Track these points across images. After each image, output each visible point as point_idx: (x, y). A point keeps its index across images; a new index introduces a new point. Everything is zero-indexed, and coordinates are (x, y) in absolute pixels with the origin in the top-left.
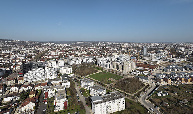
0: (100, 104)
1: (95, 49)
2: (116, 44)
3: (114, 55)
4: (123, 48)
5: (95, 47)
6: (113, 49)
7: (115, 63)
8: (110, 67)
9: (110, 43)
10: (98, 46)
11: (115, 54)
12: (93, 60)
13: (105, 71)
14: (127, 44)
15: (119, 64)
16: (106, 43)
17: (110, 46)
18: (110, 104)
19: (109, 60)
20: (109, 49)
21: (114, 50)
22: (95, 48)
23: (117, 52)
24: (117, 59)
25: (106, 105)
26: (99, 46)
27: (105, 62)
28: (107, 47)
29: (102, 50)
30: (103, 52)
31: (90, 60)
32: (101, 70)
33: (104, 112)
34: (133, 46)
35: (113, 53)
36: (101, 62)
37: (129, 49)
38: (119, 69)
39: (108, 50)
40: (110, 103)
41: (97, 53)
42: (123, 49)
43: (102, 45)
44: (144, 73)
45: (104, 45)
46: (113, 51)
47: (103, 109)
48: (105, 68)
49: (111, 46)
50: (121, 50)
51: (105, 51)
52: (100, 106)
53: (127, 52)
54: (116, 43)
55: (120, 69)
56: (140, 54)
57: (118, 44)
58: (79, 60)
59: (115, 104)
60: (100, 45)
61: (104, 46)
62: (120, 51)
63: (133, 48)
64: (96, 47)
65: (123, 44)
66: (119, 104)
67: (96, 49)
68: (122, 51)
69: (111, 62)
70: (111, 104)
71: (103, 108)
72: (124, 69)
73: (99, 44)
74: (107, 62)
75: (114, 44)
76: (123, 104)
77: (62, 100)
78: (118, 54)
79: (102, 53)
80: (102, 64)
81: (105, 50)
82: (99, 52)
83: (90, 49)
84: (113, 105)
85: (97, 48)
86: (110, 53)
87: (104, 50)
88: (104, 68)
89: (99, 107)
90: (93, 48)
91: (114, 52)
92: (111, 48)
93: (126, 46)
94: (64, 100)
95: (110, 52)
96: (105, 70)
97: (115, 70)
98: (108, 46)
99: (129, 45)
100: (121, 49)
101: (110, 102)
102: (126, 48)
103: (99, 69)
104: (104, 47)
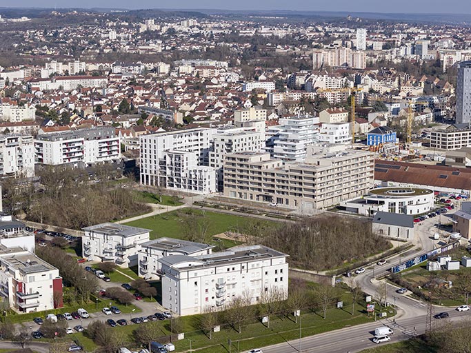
0: (195, 272)
1: (86, 83)
2: (265, 40)
3: (248, 123)
4: (324, 70)
5: (78, 66)
6: (235, 78)
7: (254, 160)
8: (220, 188)
9: (210, 28)
10: (100, 58)
11: (252, 113)
12: (110, 153)
13: (195, 206)
14: (361, 34)
15: (275, 163)
16: (172, 32)
17: (209, 55)
18: (231, 274)
19: (212, 148)
20: (208, 81)
21: (251, 86)
22: (82, 75)
23: (267, 106)
24: (270, 144)
25: (216, 277)
26: (109, 59)
27: (191, 162)
28: (186, 68)
29: (147, 87)
30: (157, 105)
31: (92, 153)
32: (171, 203)
33: (210, 299)
34: (411, 56)
35: (241, 107)
36: (163, 163)
37: (368, 83)
38: (275, 196)
39: (197, 86)
40: (231, 270)
41: (114, 113)
42: (320, 82)
43: (141, 49)
44: (409, 208)
45: (156, 47)
46: (240, 97)
47: (207, 290)
48: (191, 195)
49: (217, 54)
50: (303, 88)
51: (178, 99)
52: (198, 280)
53: (346, 104)
54: (265, 31)
55: (281, 196)
56: (438, 119)
57: (281, 33)
58: (23, 147)
59: (249, 276)
60: (114, 45)
61: (159, 57)
62: (297, 96)
63: (408, 69)
64: (92, 67)
65: (328, 40)
66: (266, 277)
67: (96, 82)
68: (312, 95)
69: (230, 155)
70: (237, 275)
71: (207, 284)
72: (303, 192)
73: (113, 35)
74: (204, 160)
75: (253, 40)
76: (279, 280)
77: (43, 273)
78: (273, 116)
79: (155, 110)
80: (168, 172)
81: (171, 86)
82: (126, 108)
83: (43, 85)
84: (243, 280)
85: (96, 75)
86: (217, 110)
87: (169, 91)
88: (186, 194)
89: (192, 281)
90: (66, 76)
91: (248, 103)
92: (221, 74)
93: (345, 56)
94: (50, 275)
95: (219, 104)
96: (196, 203)
97: (255, 200)
98: (193, 55)
99: (378, 46)
100: (300, 81)
101: (231, 267)
102: (345, 71)
103: (155, 199)
104: (164, 68)
